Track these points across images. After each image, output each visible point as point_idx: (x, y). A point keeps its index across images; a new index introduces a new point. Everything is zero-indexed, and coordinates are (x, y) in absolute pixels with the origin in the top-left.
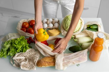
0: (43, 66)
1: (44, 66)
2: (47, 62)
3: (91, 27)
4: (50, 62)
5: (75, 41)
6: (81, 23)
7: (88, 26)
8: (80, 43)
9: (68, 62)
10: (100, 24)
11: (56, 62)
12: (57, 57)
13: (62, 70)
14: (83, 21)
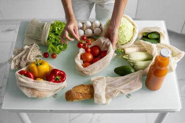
0: (75, 99)
1: (78, 99)
2: (81, 93)
3: (149, 36)
4: (85, 94)
5: (124, 58)
6: (134, 29)
7: (144, 35)
8: (131, 61)
9: (114, 92)
10: (164, 31)
11: (95, 92)
12: (96, 85)
13: (105, 104)
14: (137, 27)
